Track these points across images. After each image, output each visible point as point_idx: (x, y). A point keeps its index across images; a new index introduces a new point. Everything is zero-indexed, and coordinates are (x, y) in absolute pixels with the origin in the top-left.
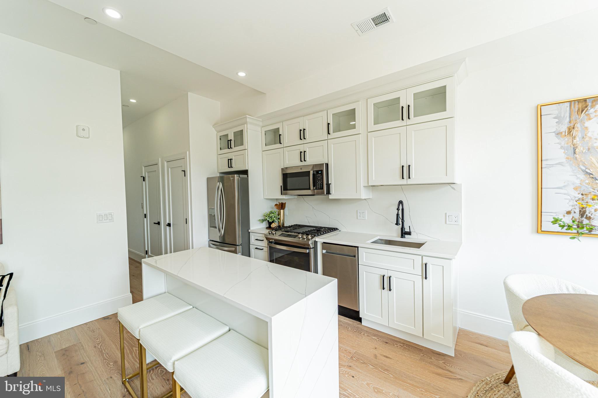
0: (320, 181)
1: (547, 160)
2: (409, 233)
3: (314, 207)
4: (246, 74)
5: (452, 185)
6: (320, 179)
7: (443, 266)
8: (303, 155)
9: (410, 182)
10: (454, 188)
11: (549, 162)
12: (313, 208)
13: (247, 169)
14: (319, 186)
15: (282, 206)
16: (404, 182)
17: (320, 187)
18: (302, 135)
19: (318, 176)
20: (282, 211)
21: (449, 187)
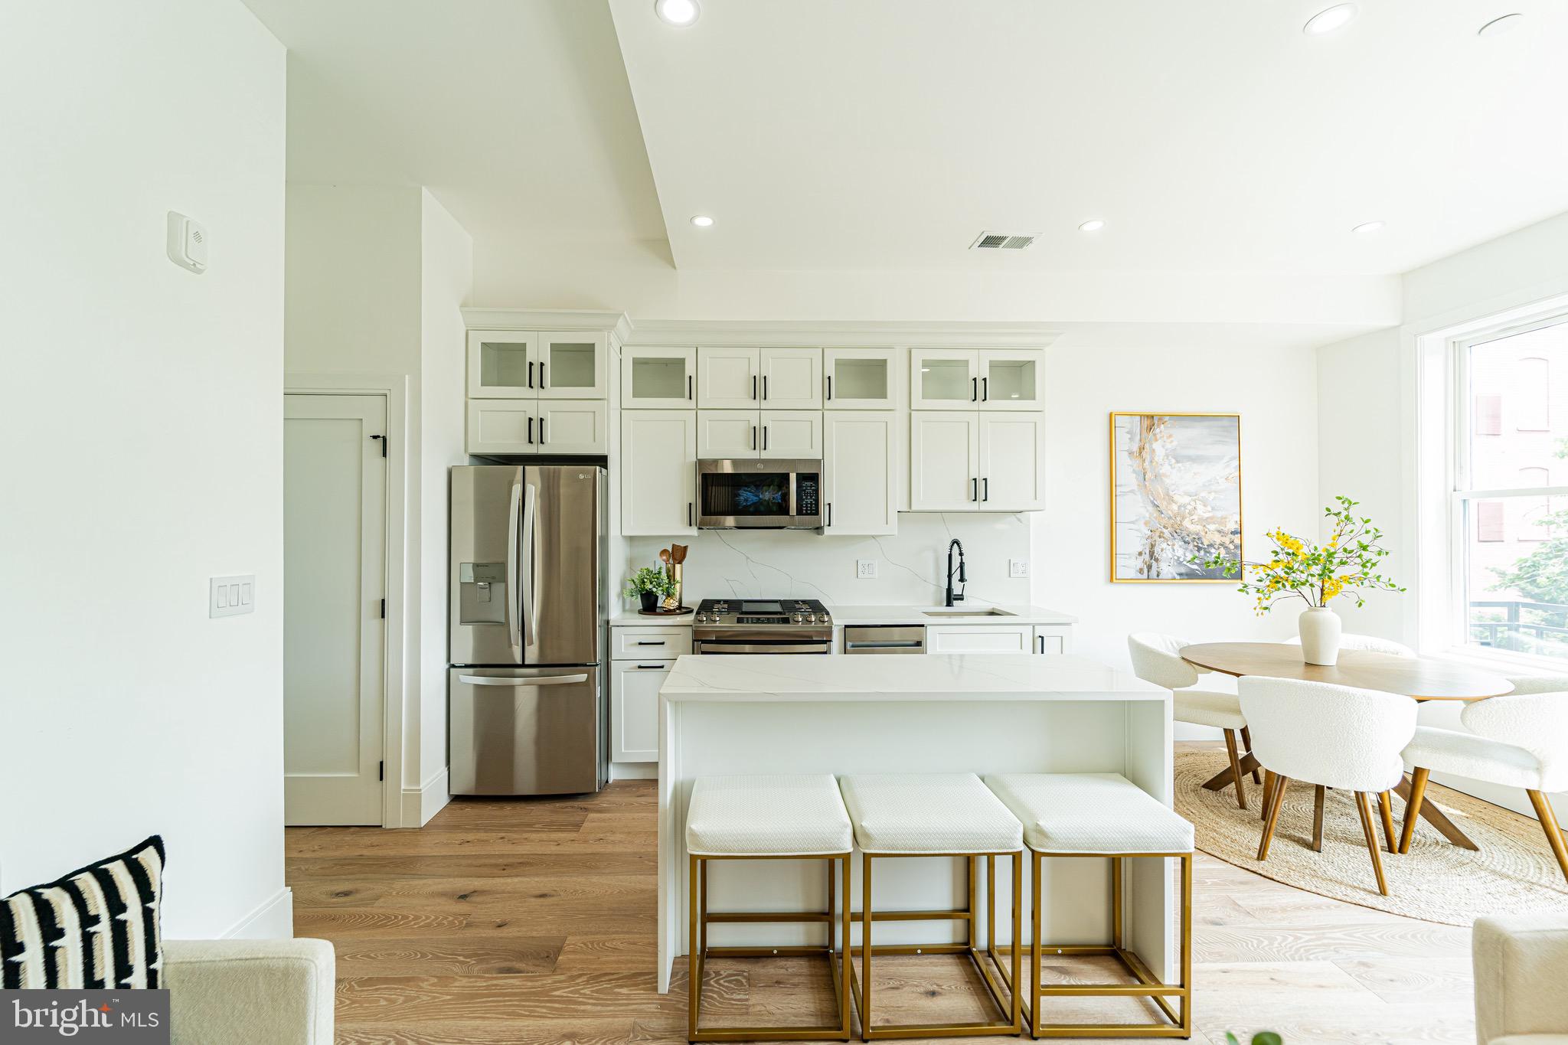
0: (811, 497)
1: (1121, 486)
2: (960, 598)
3: (749, 556)
4: (714, 222)
5: (1018, 515)
6: (810, 493)
7: (1062, 637)
8: (758, 436)
9: (984, 506)
10: (1019, 520)
11: (1124, 489)
12: (748, 558)
13: (606, 453)
14: (807, 507)
15: (678, 554)
16: (974, 506)
17: (811, 510)
18: (759, 388)
19: (807, 486)
20: (678, 566)
21: (1012, 518)
